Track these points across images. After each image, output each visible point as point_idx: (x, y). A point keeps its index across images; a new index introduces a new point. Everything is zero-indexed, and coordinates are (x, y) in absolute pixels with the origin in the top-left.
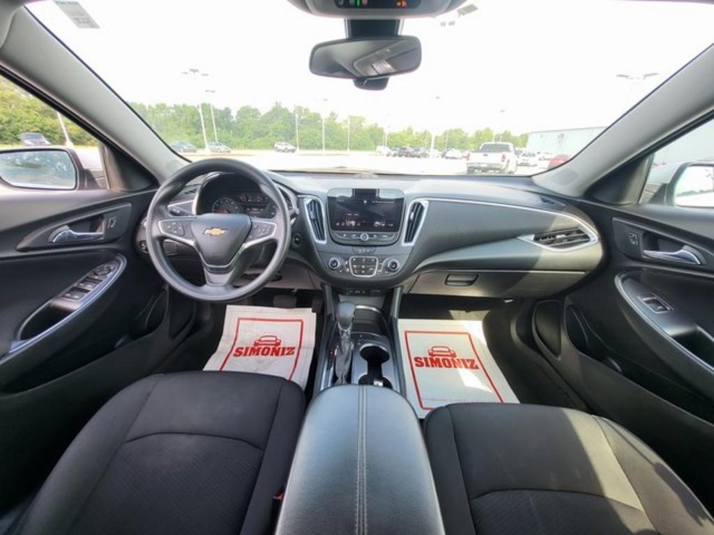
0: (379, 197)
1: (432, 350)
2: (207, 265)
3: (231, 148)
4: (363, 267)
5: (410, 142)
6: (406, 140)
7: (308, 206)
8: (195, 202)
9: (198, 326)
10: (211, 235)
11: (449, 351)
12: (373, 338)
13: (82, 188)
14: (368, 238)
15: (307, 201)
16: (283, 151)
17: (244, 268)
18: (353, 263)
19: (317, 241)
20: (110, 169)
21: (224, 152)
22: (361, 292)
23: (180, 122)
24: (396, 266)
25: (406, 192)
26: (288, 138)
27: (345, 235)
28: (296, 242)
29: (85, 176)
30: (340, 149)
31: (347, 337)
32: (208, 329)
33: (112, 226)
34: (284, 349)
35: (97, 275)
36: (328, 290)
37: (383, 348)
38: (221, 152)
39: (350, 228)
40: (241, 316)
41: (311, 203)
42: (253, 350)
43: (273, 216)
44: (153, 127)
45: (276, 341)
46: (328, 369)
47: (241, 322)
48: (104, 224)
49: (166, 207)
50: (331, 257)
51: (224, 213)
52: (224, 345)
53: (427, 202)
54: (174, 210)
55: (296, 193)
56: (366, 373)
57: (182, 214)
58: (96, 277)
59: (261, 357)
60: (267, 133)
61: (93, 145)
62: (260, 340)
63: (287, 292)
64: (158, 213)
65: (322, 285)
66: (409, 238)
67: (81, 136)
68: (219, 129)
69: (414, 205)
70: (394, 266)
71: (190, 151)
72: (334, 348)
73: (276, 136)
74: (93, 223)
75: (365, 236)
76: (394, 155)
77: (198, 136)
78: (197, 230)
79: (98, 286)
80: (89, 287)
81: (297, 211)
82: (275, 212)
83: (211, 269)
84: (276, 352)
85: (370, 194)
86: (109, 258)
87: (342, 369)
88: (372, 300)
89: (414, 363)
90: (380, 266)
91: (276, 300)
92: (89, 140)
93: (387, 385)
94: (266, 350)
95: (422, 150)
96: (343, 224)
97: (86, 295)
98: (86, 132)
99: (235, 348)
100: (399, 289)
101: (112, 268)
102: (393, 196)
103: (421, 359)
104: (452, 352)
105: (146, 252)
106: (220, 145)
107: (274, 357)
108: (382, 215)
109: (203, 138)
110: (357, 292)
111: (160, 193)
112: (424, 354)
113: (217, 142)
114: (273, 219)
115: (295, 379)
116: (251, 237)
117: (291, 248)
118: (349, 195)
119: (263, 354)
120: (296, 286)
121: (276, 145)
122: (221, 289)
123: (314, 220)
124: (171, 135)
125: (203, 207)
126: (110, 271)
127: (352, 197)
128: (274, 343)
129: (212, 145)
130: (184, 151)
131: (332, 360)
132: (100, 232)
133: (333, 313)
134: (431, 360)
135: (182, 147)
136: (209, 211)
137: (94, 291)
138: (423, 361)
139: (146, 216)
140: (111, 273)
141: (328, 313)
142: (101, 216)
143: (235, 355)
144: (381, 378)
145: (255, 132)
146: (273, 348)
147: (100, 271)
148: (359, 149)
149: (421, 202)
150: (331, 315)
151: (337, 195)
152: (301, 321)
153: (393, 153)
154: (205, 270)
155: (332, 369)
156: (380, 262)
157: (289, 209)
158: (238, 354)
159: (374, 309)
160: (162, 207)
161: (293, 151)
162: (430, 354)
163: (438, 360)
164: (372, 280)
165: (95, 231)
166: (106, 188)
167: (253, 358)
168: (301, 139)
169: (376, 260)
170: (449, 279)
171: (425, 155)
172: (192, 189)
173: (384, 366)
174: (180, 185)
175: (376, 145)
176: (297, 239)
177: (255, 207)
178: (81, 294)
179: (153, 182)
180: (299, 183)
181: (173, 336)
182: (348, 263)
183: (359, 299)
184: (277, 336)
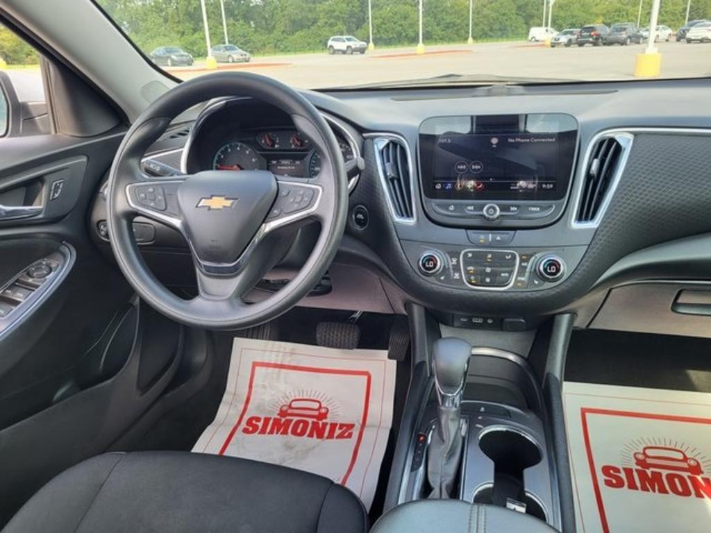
0: (526, 132)
1: (644, 454)
2: (201, 262)
3: (251, 52)
4: (488, 270)
5: (604, 15)
6: (595, 10)
7: (382, 152)
8: (185, 151)
9: (184, 373)
10: (209, 208)
11: (685, 459)
12: (508, 415)
13: (15, 133)
14: (498, 213)
15: (381, 144)
16: (344, 52)
17: (262, 270)
18: (467, 263)
19: (397, 219)
20: (56, 101)
21: (239, 61)
22: (485, 321)
23: (167, 13)
24: (558, 270)
25: (581, 119)
26: (354, 26)
27: (452, 208)
28: (358, 221)
29: (20, 114)
30: (451, 40)
31: (454, 409)
32: (201, 380)
33: (56, 195)
34: (333, 426)
35: (32, 277)
36: (418, 314)
37: (530, 438)
38: (233, 62)
39: (465, 194)
40: (259, 360)
41: (388, 146)
42: (276, 422)
43: (316, 173)
44: (125, 26)
45: (318, 409)
46: (414, 468)
47: (257, 368)
48: (44, 191)
49: (140, 163)
50: (426, 249)
51: (235, 170)
52: (227, 412)
53: (631, 137)
54: (152, 166)
55: (360, 130)
56: (491, 485)
57: (163, 173)
58: (30, 280)
59: (291, 438)
60: (315, 21)
61: (34, 62)
62: (290, 407)
63: (341, 317)
64: (126, 172)
65: (407, 305)
66: (586, 213)
67: (18, 48)
68: (232, 21)
69: (601, 143)
70: (553, 270)
71: (182, 63)
72: (428, 429)
73: (332, 25)
74: (29, 190)
75: (492, 209)
76: (569, 44)
77: (196, 35)
78: (186, 201)
79: (33, 293)
80: (19, 296)
81: (361, 164)
82: (320, 165)
83: (208, 269)
84: (318, 432)
85: (508, 125)
86: (49, 250)
87: (441, 471)
88: (509, 338)
89: (601, 478)
90: (522, 270)
91: (321, 332)
92: (28, 55)
93: (535, 511)
94: (301, 425)
95: (631, 29)
96: (449, 186)
97: (15, 309)
98: (24, 42)
99: (246, 417)
100: (566, 317)
101: (53, 266)
102: (554, 128)
103: (617, 470)
104: (692, 463)
105: (106, 239)
106: (231, 49)
107: (315, 440)
108: (533, 166)
109: (204, 39)
110: (475, 320)
111: (130, 137)
112: (623, 460)
113: (227, 44)
114: (315, 178)
115: (353, 485)
116: (276, 212)
117: (348, 231)
118: (465, 129)
119: (294, 432)
120: (359, 305)
121: (330, 43)
122: (223, 306)
123: (392, 180)
124: (152, 38)
125: (199, 161)
126: (51, 270)
127: (471, 133)
128: (316, 413)
129: (219, 50)
130: (173, 65)
131: (421, 453)
132: (39, 205)
133: (427, 360)
134: (642, 475)
135: (168, 57)
136: (208, 167)
137: (27, 302)
138: (623, 475)
139: (107, 179)
140: (52, 275)
141: (418, 360)
142: (40, 179)
143: (246, 431)
144: (521, 498)
145: (294, 22)
146: (313, 423)
147: (37, 269)
148: (491, 36)
149: (617, 137)
150: (423, 363)
151: (439, 130)
152: (366, 373)
153: (564, 39)
154: (198, 270)
155: (422, 468)
156: (522, 261)
157: (346, 160)
158: (251, 429)
159: (512, 357)
160: (133, 162)
161: (362, 51)
162: (639, 462)
163: (657, 477)
164: (507, 295)
165: (31, 204)
166: (49, 133)
167: (277, 439)
168: (377, 28)
169: (514, 257)
170: (680, 301)
171: (637, 39)
172: (181, 129)
173: (528, 473)
174: (161, 123)
175: (529, 26)
176: (360, 216)
177: (285, 157)
178: (7, 307)
179: (121, 119)
180: (366, 111)
181: (144, 387)
182: (458, 262)
183: (479, 336)
184: (321, 400)
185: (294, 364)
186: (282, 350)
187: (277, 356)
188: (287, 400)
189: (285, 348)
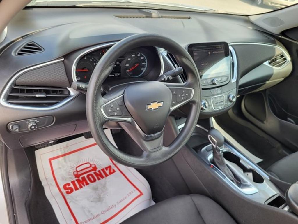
34: (103, 170)
45: (91, 166)
46: (224, 177)
47: (52, 161)
75: (217, 81)
84: (100, 176)
94: (90, 177)
99: (61, 187)
107: (102, 180)
128: (91, 168)
146: (94, 173)
158: (69, 191)
169: (224, 97)
182: (211, 102)
184: (89, 162)
185: (69, 151)
186: (62, 147)
187: (61, 151)
188: (73, 169)
189: (63, 146)
